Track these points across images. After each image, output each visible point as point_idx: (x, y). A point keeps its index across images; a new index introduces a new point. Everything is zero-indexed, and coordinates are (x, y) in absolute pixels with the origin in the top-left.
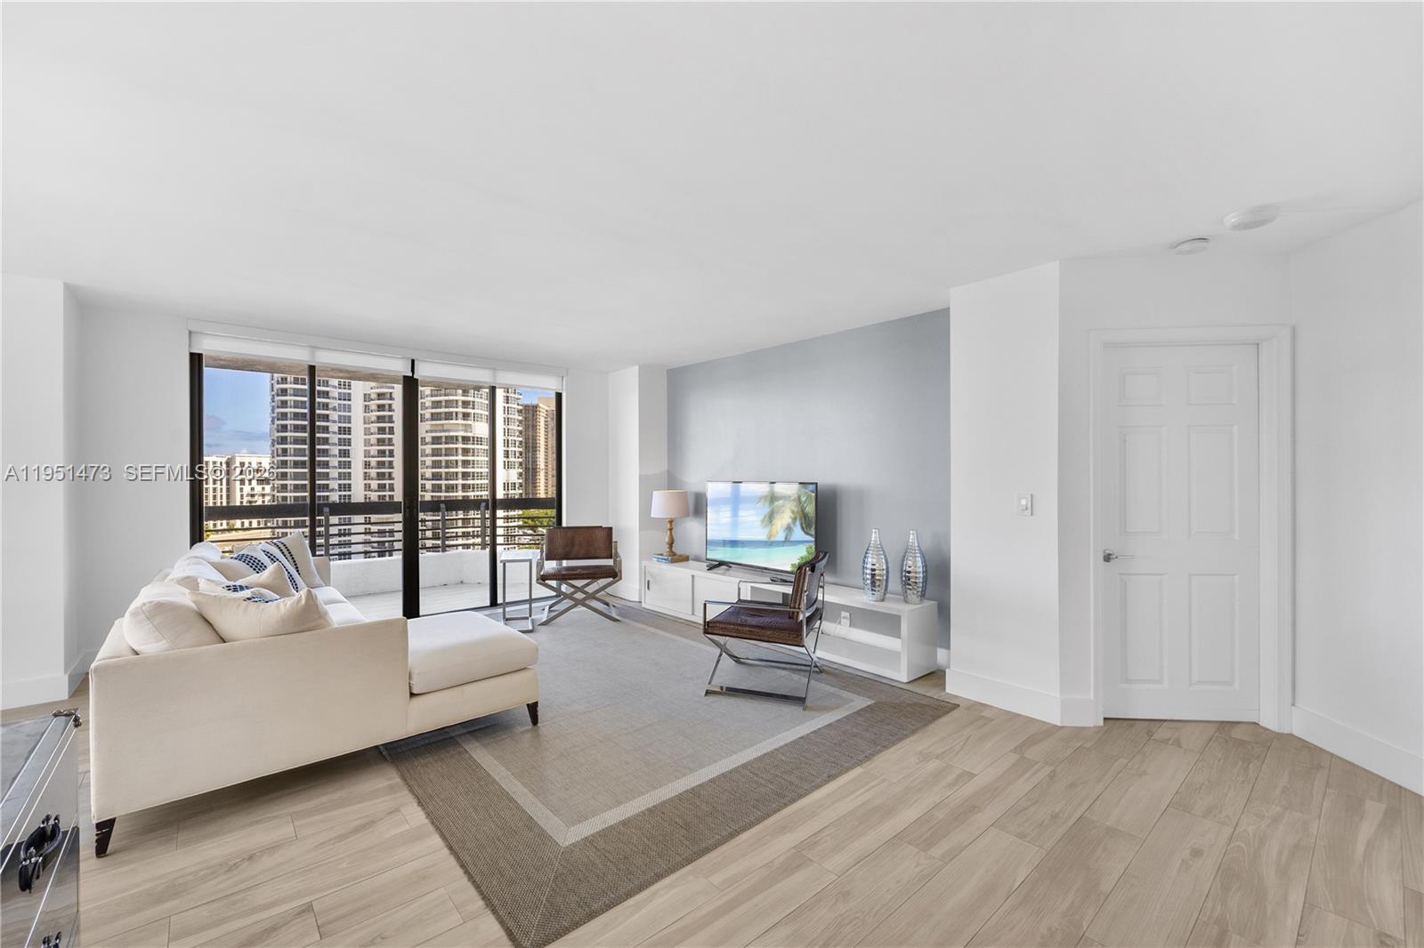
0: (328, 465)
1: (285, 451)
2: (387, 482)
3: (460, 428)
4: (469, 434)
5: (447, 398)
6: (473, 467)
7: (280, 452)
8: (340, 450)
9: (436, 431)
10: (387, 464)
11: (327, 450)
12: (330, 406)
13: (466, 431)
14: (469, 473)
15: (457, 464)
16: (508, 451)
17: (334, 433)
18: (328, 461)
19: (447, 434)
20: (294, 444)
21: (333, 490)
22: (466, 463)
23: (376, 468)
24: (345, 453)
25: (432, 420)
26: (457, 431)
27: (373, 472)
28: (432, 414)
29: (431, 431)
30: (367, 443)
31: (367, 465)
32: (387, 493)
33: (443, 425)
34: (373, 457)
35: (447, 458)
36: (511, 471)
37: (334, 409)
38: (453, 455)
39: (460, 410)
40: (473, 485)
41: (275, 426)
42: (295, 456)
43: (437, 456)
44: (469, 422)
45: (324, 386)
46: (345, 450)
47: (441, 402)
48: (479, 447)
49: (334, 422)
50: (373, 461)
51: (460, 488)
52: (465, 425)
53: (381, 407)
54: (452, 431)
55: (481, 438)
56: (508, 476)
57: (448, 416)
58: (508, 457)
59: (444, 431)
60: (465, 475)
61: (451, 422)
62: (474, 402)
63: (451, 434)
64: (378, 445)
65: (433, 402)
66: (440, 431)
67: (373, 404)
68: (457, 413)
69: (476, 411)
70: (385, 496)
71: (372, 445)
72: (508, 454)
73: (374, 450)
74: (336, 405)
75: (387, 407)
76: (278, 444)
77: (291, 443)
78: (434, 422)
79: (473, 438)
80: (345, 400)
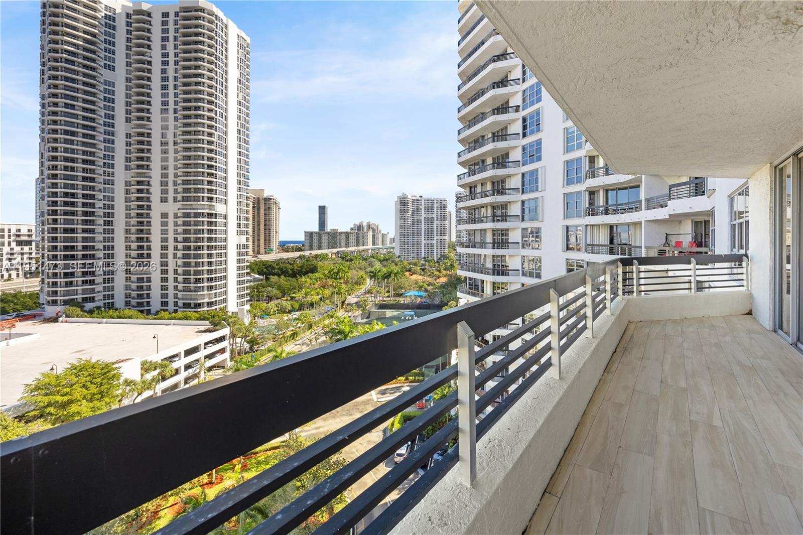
0: (94, 231)
1: (56, 221)
2: (145, 244)
3: (206, 207)
4: (213, 212)
5: (195, 186)
6: (216, 234)
7: (50, 221)
8: (105, 221)
9: (187, 209)
10: (145, 231)
11: (94, 220)
12: (96, 189)
13: (211, 209)
15: (203, 232)
16: (240, 223)
17: (99, 208)
18: (94, 229)
19: (195, 211)
20: (64, 215)
21: (98, 250)
22: (210, 231)
23: (135, 234)
24: (109, 223)
25: (183, 201)
26: (203, 209)
27: (134, 237)
28: (183, 197)
29: (183, 209)
30: (128, 216)
31: (127, 231)
32: (145, 252)
33: (192, 205)
34: (133, 226)
35: (195, 228)
36: (241, 236)
37: (100, 191)
38: (200, 226)
39: (206, 195)
40: (216, 246)
42: (64, 224)
43: (187, 226)
44: (213, 204)
45: (90, 173)
46: (109, 221)
47: (190, 189)
48: (220, 220)
49: (100, 200)
50: (133, 229)
51: (205, 248)
52: (210, 205)
53: (140, 191)
54: (199, 209)
55: (221, 214)
56: (239, 239)
57: (197, 199)
58: (240, 227)
59: (194, 209)
60: (210, 239)
61: (199, 203)
62: (216, 190)
63: (199, 211)
64: (138, 218)
65: (184, 189)
66: (190, 209)
67: (133, 188)
68: (203, 197)
69: (218, 196)
70: (143, 254)
71: (132, 218)
74: (102, 188)
75: (145, 191)
76: (49, 215)
77: (61, 215)
78: (185, 203)
79: (216, 214)
80: (109, 184)
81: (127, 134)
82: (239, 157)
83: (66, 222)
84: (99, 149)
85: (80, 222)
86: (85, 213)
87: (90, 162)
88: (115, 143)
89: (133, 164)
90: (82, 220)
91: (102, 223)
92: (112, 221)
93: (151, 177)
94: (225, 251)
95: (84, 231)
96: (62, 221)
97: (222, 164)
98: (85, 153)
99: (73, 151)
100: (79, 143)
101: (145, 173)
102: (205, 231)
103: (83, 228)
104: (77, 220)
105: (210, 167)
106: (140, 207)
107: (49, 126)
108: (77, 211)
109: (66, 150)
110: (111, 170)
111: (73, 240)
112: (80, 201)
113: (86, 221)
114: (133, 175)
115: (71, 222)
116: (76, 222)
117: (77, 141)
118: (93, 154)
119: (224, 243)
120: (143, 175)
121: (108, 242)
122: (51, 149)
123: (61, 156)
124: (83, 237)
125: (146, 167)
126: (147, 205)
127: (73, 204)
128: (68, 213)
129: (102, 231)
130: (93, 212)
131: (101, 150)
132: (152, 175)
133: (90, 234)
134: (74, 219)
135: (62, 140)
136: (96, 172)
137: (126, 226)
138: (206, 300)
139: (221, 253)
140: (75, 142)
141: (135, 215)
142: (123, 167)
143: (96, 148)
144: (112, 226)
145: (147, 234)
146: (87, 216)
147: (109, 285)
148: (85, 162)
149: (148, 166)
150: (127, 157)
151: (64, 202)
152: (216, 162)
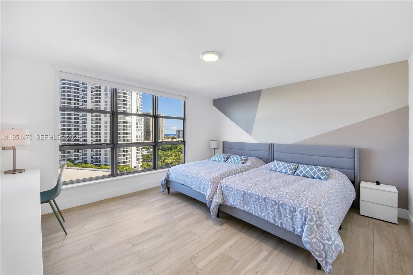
0: (79, 130)
1: (64, 125)
2: (99, 135)
3: (122, 119)
6: (127, 131)
7: (62, 126)
10: (99, 130)
11: (78, 125)
13: (124, 120)
14: (125, 132)
16: (138, 126)
17: (81, 120)
18: (79, 129)
27: (94, 132)
30: (92, 123)
31: (92, 130)
32: (99, 139)
34: (94, 127)
36: (139, 132)
41: (61, 117)
42: (67, 127)
46: (84, 125)
48: (128, 125)
50: (94, 129)
52: (124, 118)
55: (129, 122)
56: (138, 133)
58: (138, 128)
70: (98, 139)
71: (94, 124)
72: (138, 127)
73: (94, 125)
76: (61, 123)
77: (66, 123)
79: (127, 122)
81: (92, 87)
82: (137, 96)
83: (68, 126)
84: (81, 94)
85: (73, 126)
86: (75, 122)
87: (77, 100)
88: (87, 91)
89: (94, 100)
90: (74, 125)
91: (82, 126)
92: (86, 125)
93: (101, 106)
94: (131, 139)
95: (75, 130)
96: (66, 126)
97: (129, 99)
98: (75, 96)
99: (70, 96)
100: (73, 92)
101: (98, 104)
102: (122, 130)
103: (74, 129)
104: (72, 125)
105: (124, 100)
106: (97, 119)
107: (61, 85)
108: (72, 121)
109: (68, 95)
110: (85, 103)
111: (71, 133)
112: (73, 117)
113: (76, 125)
114: (94, 105)
115: (70, 126)
116: (71, 126)
117: (72, 91)
118: (78, 97)
119: (131, 135)
120: (98, 105)
121: (84, 134)
122: (62, 95)
123: (66, 98)
124: (74, 132)
125: (99, 101)
126: (100, 118)
127: (70, 118)
128: (68, 122)
129: (82, 130)
130: (78, 122)
131: (82, 95)
132: (101, 105)
133: (77, 131)
134: (71, 125)
135: (66, 91)
136: (79, 104)
137: (91, 127)
138: (122, 161)
139: (129, 140)
140: (71, 92)
141: (95, 123)
142: (90, 102)
143: (79, 94)
144: (86, 127)
145: (99, 131)
146: (76, 123)
147: (84, 153)
148: (75, 100)
149: (100, 101)
150: (91, 98)
151: (67, 117)
152: (127, 98)
